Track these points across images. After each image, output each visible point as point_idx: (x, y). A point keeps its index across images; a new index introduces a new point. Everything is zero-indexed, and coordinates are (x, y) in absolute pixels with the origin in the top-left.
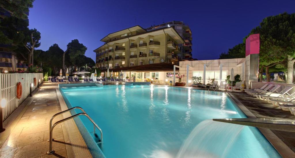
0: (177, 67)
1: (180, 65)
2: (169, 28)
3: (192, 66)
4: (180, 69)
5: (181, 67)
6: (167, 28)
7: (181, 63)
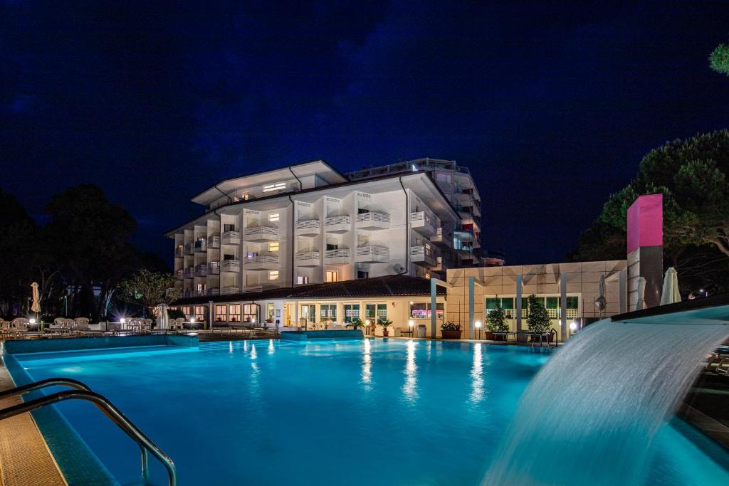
0: (442, 284)
1: (449, 279)
2: (415, 173)
3: (484, 282)
4: (450, 290)
5: (451, 284)
6: (411, 173)
7: (450, 273)
